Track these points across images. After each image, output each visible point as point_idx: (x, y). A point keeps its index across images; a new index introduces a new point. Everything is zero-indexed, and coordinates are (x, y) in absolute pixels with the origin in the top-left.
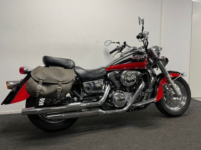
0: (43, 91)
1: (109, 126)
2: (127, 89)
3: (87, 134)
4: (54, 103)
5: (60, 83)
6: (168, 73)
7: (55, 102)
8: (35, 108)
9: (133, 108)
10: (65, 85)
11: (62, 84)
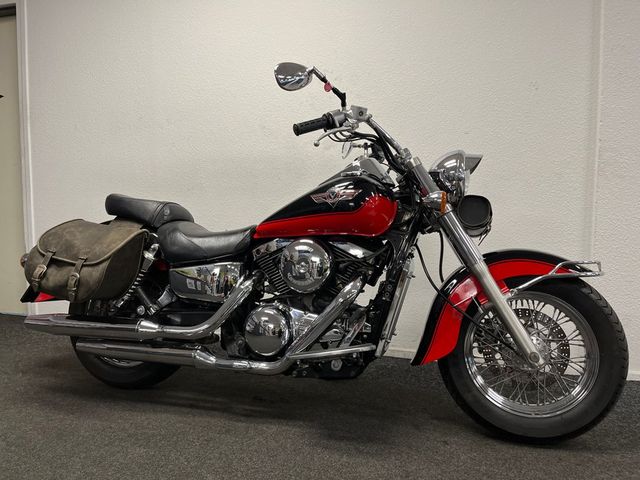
0: (46, 279)
5: (79, 263)
6: (480, 261)
10: (90, 269)
11: (83, 266)
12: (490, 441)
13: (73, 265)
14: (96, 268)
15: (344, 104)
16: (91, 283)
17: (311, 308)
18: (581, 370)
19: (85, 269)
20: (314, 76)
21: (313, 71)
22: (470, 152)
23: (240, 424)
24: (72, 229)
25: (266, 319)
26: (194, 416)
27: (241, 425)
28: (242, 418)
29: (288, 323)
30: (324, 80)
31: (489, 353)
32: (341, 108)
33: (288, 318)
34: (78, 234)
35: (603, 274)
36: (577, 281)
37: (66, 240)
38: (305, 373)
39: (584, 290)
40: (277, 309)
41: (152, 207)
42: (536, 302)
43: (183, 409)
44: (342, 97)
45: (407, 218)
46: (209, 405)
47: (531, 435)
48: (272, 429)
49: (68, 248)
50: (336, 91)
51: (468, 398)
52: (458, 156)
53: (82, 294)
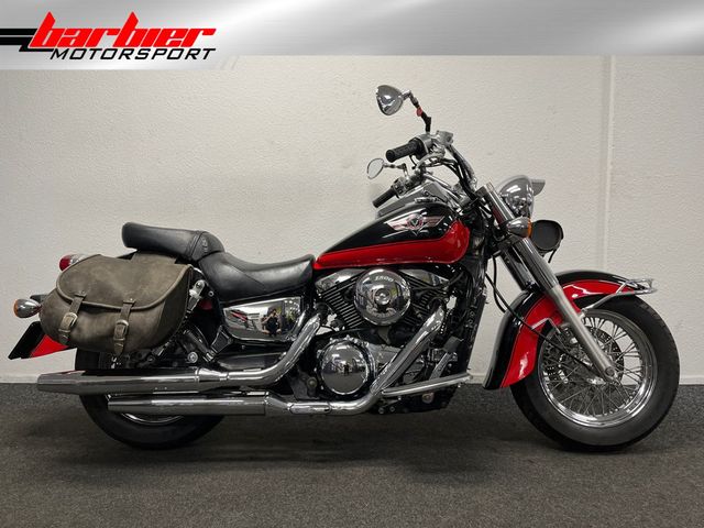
0: (80, 330)
1: (316, 455)
2: (384, 335)
3: (232, 469)
4: (141, 365)
5: (126, 308)
6: (555, 282)
7: (143, 361)
8: (83, 374)
9: (393, 401)
10: (141, 315)
11: (131, 311)
12: (567, 455)
13: (119, 311)
14: (149, 313)
15: (428, 129)
16: (145, 331)
17: (388, 341)
18: (638, 378)
19: (134, 315)
20: (409, 99)
21: (409, 95)
22: (532, 177)
23: (321, 471)
24: (100, 268)
25: (338, 356)
26: (264, 469)
27: (324, 472)
28: (319, 464)
29: (366, 357)
30: (416, 104)
31: (552, 371)
32: (425, 132)
33: (365, 351)
34: (109, 273)
35: (655, 291)
36: (633, 297)
37: (97, 281)
38: (392, 409)
39: (642, 306)
40: (352, 343)
41: (186, 238)
42: (597, 319)
43: (246, 463)
44: (428, 121)
45: (477, 243)
46: (271, 455)
47: (603, 444)
48: (359, 471)
49: (103, 290)
50: (423, 115)
51: (545, 415)
52: (522, 181)
53: (132, 344)
